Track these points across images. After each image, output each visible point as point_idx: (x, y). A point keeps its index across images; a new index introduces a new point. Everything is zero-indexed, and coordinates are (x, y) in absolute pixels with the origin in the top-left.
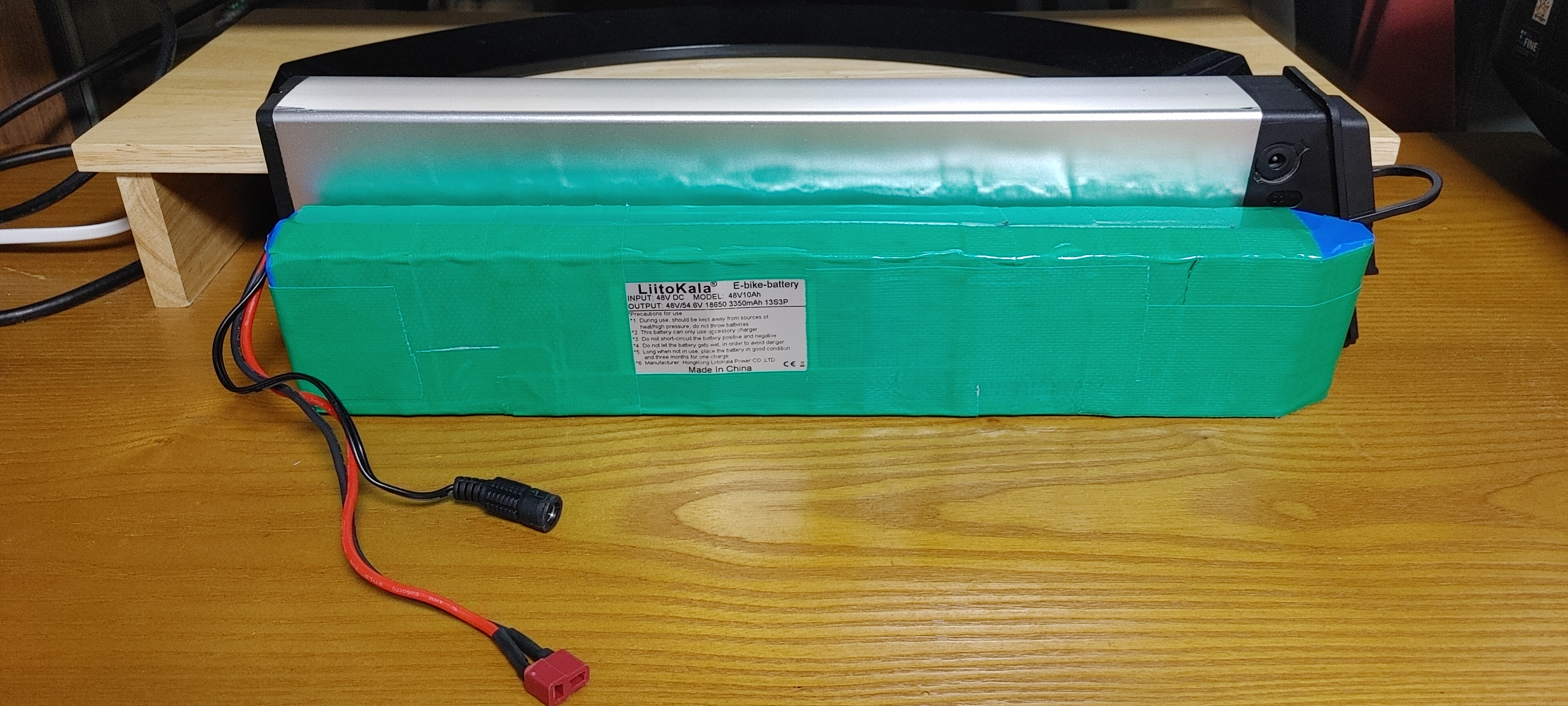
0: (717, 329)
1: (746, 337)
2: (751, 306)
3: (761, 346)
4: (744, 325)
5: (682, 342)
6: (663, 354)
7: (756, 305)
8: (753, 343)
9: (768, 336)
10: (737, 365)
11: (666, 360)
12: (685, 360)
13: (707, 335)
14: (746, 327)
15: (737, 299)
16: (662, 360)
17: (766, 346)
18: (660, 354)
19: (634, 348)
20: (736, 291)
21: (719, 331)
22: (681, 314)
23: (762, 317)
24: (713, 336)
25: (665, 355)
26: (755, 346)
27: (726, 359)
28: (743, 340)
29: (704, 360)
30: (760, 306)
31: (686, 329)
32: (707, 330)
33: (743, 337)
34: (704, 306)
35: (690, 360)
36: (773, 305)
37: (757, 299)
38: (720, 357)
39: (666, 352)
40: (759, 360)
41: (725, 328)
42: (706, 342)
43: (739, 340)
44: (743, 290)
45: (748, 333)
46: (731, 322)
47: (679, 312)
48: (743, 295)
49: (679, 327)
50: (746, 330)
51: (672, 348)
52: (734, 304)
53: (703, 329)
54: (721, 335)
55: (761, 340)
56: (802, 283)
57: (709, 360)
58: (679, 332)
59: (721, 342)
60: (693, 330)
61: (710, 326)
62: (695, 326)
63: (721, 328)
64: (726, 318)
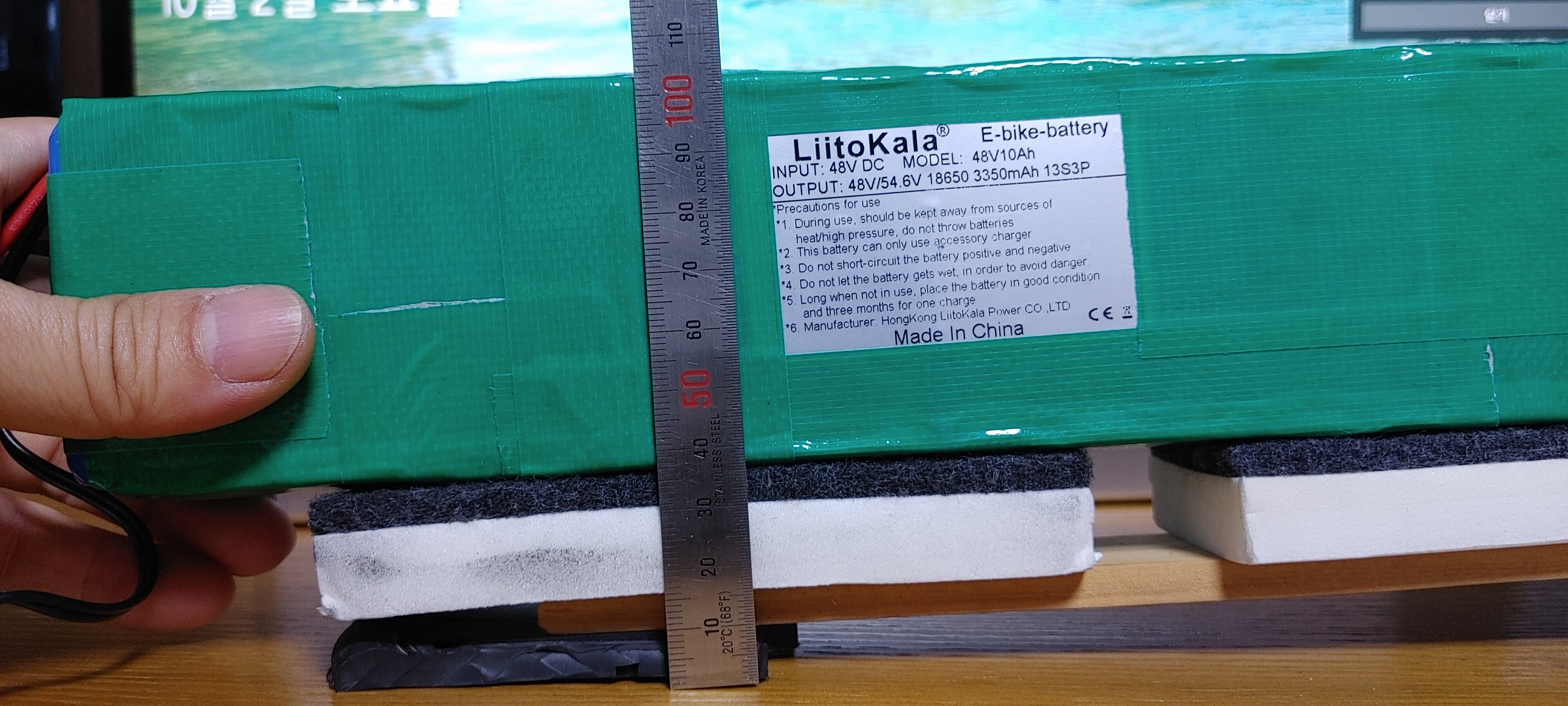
0: (951, 234)
1: (1009, 252)
2: (1017, 180)
3: (1040, 273)
4: (1005, 223)
5: (881, 271)
6: (843, 304)
7: (1026, 178)
8: (1024, 267)
9: (1053, 248)
10: (994, 320)
11: (846, 318)
12: (886, 314)
13: (931, 250)
14: (1008, 230)
15: (990, 165)
16: (840, 318)
17: (1051, 272)
18: (834, 304)
19: (784, 291)
20: (987, 146)
21: (956, 240)
22: (877, 202)
23: (1040, 205)
24: (944, 252)
25: (846, 304)
26: (1030, 274)
27: (972, 308)
28: (1001, 261)
29: (927, 310)
30: (1035, 179)
31: (888, 238)
32: (932, 237)
33: (1003, 253)
34: (925, 183)
35: (897, 313)
36: (1061, 176)
37: (1029, 163)
38: (958, 301)
39: (848, 297)
40: (1036, 308)
41: (967, 232)
42: (932, 266)
43: (995, 261)
44: (998, 144)
45: (1013, 244)
46: (978, 218)
47: (874, 198)
48: (1001, 156)
49: (875, 234)
50: (1009, 236)
51: (860, 288)
52: (983, 175)
53: (923, 237)
54: (959, 249)
55: (1039, 258)
56: (1114, 121)
57: (936, 310)
58: (874, 247)
59: (960, 266)
60: (904, 239)
61: (936, 228)
62: (908, 231)
63: (959, 234)
64: (969, 210)
